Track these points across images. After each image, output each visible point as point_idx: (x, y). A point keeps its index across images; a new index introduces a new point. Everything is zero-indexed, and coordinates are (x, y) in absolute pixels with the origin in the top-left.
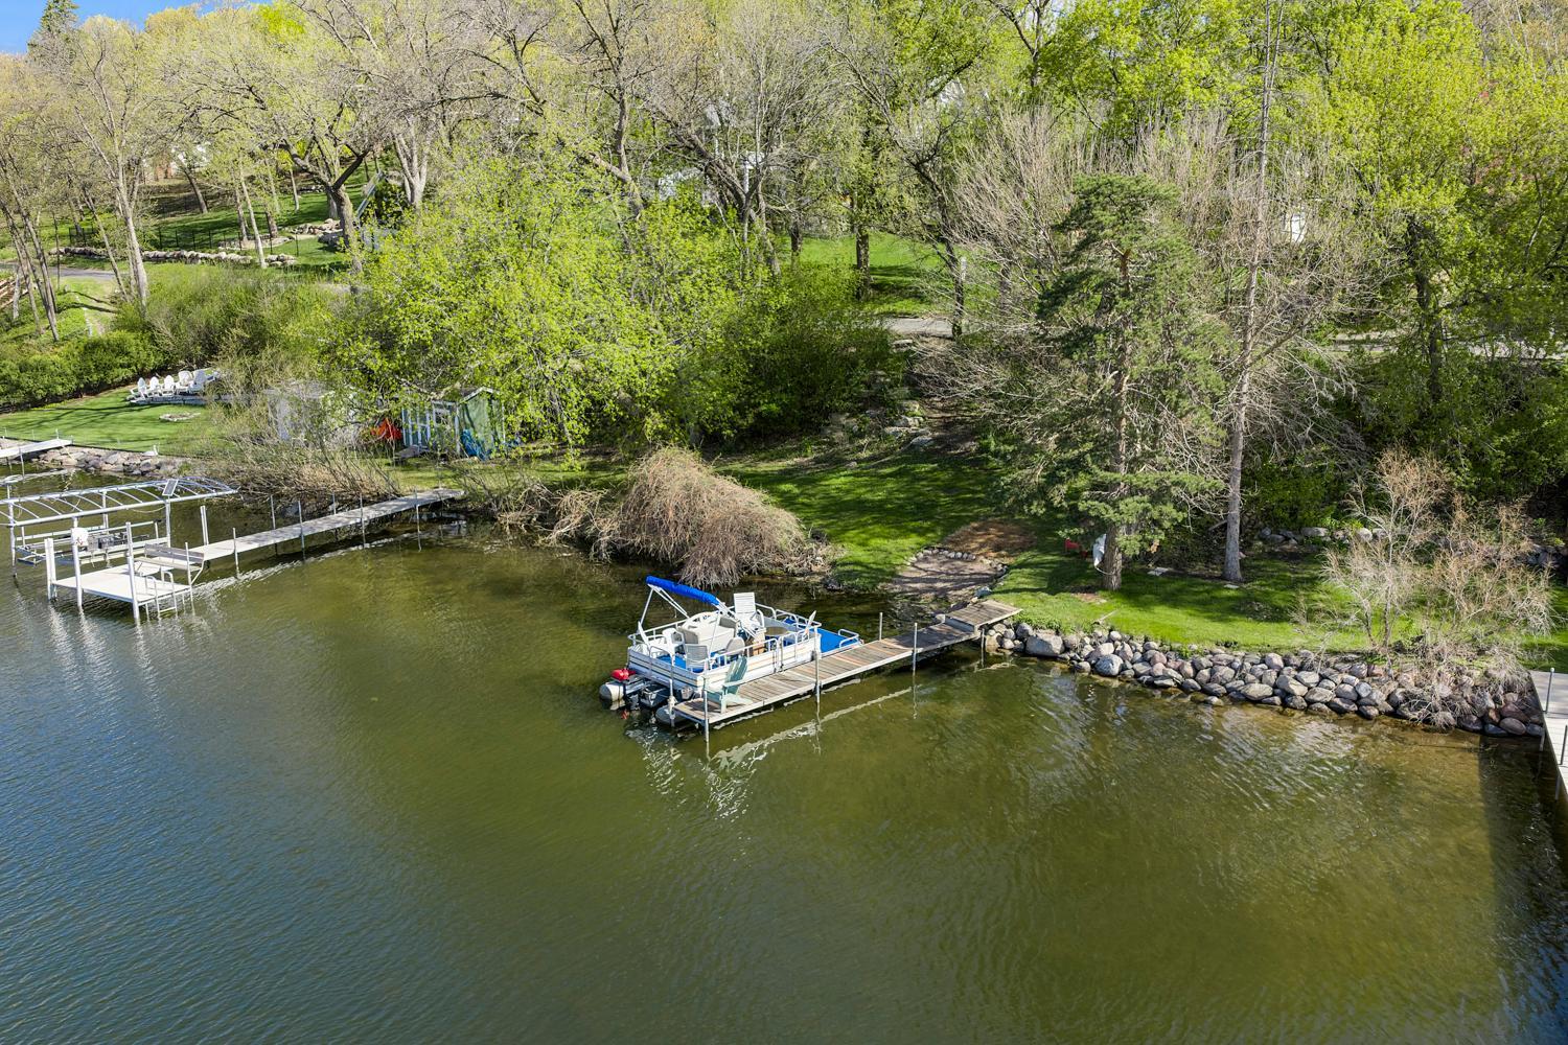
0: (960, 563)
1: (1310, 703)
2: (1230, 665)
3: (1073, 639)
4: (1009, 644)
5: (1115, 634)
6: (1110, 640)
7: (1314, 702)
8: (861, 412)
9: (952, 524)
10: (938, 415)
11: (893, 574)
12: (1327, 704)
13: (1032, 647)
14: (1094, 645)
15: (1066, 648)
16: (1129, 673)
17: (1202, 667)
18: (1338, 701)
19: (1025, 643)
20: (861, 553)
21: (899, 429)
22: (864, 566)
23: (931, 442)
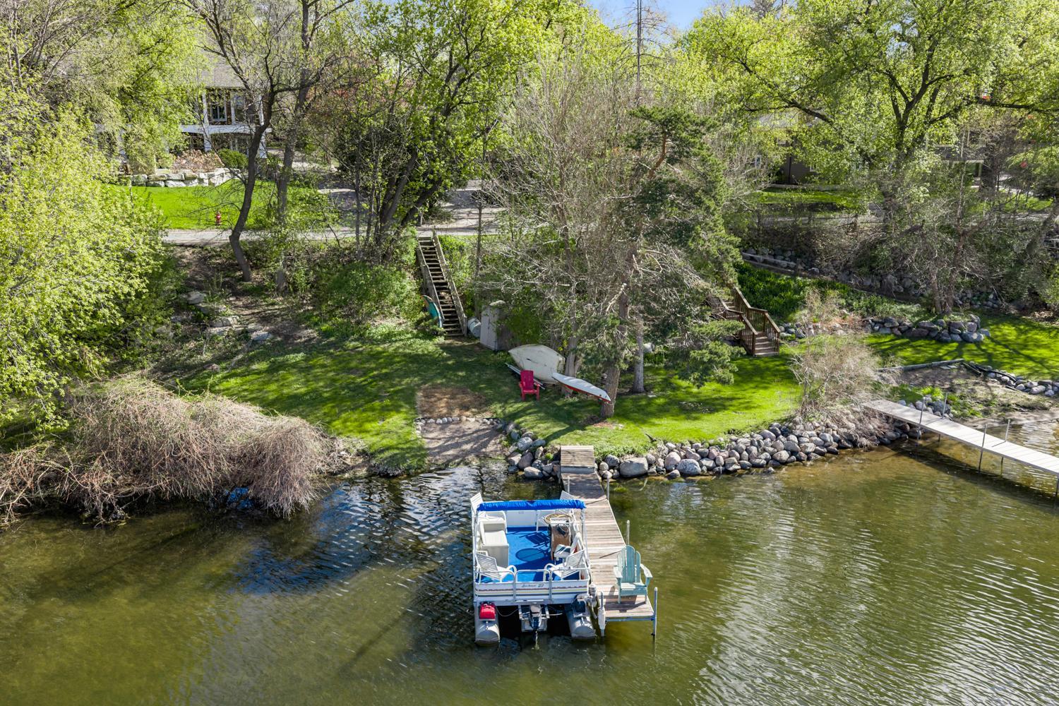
0: (453, 426)
2: (751, 444)
3: (650, 456)
5: (670, 445)
7: (809, 453)
9: (407, 397)
11: (421, 448)
12: (814, 452)
13: (628, 471)
14: (663, 457)
15: (650, 465)
16: (704, 468)
17: (743, 451)
18: (818, 448)
19: (619, 470)
20: (375, 439)
21: (221, 329)
22: (398, 449)
23: (271, 336)
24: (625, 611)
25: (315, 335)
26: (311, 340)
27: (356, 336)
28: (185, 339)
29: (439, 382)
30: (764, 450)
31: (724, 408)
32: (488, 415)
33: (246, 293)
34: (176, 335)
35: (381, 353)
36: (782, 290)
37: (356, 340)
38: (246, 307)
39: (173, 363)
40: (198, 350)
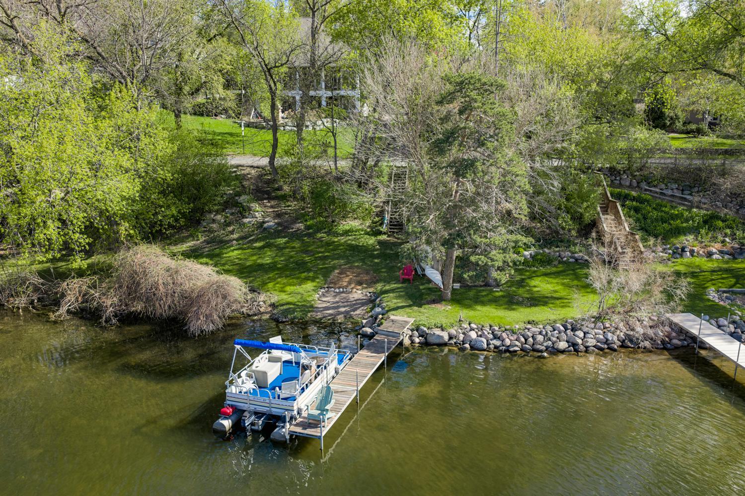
0: (343, 295)
1: (587, 347)
2: (540, 333)
3: (453, 331)
4: (417, 340)
5: (473, 326)
6: (472, 329)
7: (589, 347)
8: (223, 211)
9: (326, 272)
10: (271, 210)
11: (312, 306)
12: (594, 346)
13: (431, 340)
14: (464, 333)
15: (451, 338)
16: (492, 346)
17: (529, 337)
18: (599, 344)
19: (426, 338)
20: (286, 297)
21: (251, 220)
22: (294, 305)
23: (276, 226)
24: (305, 429)
25: (302, 227)
26: (298, 230)
27: (326, 230)
28: (228, 224)
29: (356, 264)
30: (550, 340)
31: (545, 304)
32: (371, 290)
33: (276, 198)
34: (225, 221)
35: (334, 242)
36: (673, 219)
37: (325, 233)
38: (272, 207)
39: (215, 238)
40: (232, 232)
